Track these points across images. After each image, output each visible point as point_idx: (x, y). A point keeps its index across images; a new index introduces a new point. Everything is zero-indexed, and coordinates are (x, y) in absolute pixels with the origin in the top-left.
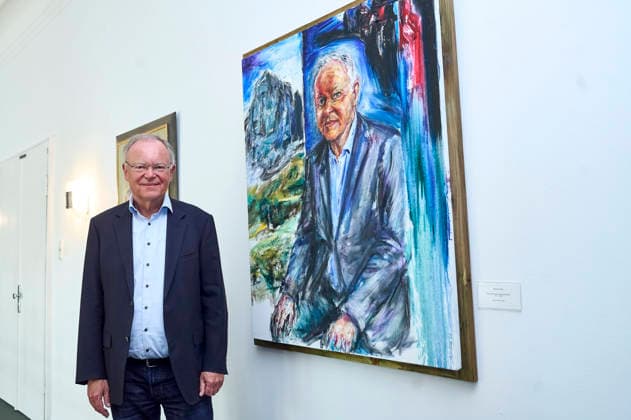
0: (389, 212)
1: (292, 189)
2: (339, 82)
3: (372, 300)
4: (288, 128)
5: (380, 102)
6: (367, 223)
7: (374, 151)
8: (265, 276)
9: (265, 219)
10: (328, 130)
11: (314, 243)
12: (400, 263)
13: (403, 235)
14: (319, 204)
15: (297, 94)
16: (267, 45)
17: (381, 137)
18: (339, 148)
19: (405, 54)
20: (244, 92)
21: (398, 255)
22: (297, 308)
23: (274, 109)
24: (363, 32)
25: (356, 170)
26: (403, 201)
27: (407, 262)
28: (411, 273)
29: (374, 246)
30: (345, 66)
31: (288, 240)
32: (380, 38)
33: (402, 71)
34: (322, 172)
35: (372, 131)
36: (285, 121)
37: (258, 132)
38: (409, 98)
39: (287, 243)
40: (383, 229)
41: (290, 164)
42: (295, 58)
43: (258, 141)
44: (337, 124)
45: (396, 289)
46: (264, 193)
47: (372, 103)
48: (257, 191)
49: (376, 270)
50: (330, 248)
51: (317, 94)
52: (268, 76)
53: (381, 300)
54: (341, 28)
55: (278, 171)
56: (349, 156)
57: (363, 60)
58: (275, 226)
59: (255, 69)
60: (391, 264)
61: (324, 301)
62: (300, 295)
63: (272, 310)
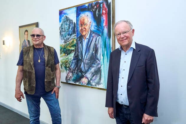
0: (97, 54)
1: (73, 46)
2: (86, 21)
3: (92, 74)
4: (72, 31)
5: (96, 28)
6: (92, 56)
7: (94, 40)
8: (64, 67)
9: (65, 53)
10: (83, 33)
11: (78, 60)
12: (99, 66)
13: (100, 60)
14: (79, 50)
15: (74, 23)
16: (66, 9)
17: (96, 36)
18: (85, 37)
19: (103, 17)
20: (60, 20)
21: (99, 64)
22: (73, 75)
23: (68, 26)
24: (93, 10)
25: (90, 43)
26: (101, 52)
27: (101, 66)
28: (102, 68)
29: (93, 61)
30: (87, 17)
31: (71, 58)
32: (97, 12)
33: (102, 21)
34: (80, 43)
35: (94, 35)
36: (71, 29)
37: (63, 31)
38: (103, 28)
39: (71, 59)
40: (96, 58)
41: (72, 40)
42: (74, 13)
43: (63, 33)
44: (85, 32)
45: (98, 71)
46: (64, 47)
47: (94, 28)
48: (63, 46)
49: (93, 67)
50: (82, 61)
51: (80, 24)
52: (67, 17)
53: (94, 74)
54: (87, 8)
55: (69, 41)
56: (88, 40)
57: (92, 17)
58: (67, 55)
59: (63, 14)
60: (97, 66)
61: (80, 73)
62: (74, 72)
63: (66, 75)
